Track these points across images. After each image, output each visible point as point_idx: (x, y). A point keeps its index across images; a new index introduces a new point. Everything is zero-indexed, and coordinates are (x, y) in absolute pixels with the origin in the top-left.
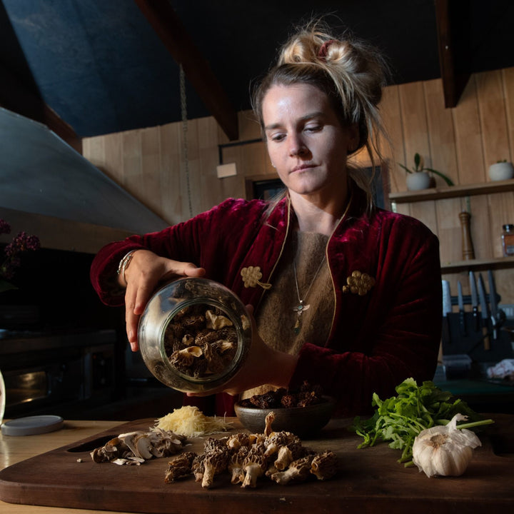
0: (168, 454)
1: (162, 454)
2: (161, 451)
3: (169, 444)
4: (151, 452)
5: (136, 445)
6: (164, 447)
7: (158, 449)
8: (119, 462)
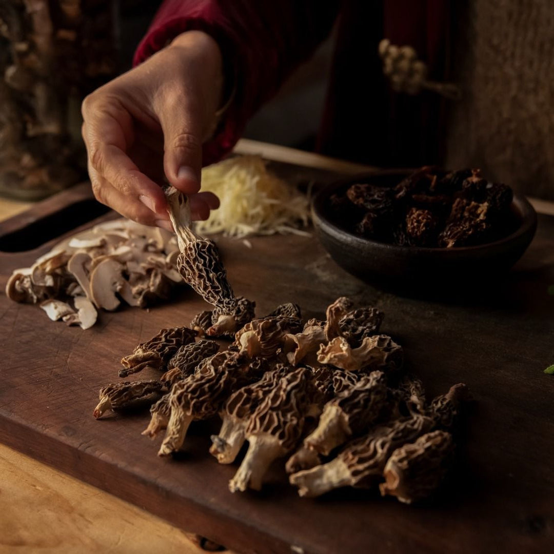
0: (152, 302)
1: (138, 302)
2: (139, 293)
3: (158, 280)
4: (118, 295)
5: (92, 275)
6: (145, 286)
7: (135, 290)
8: (53, 311)
